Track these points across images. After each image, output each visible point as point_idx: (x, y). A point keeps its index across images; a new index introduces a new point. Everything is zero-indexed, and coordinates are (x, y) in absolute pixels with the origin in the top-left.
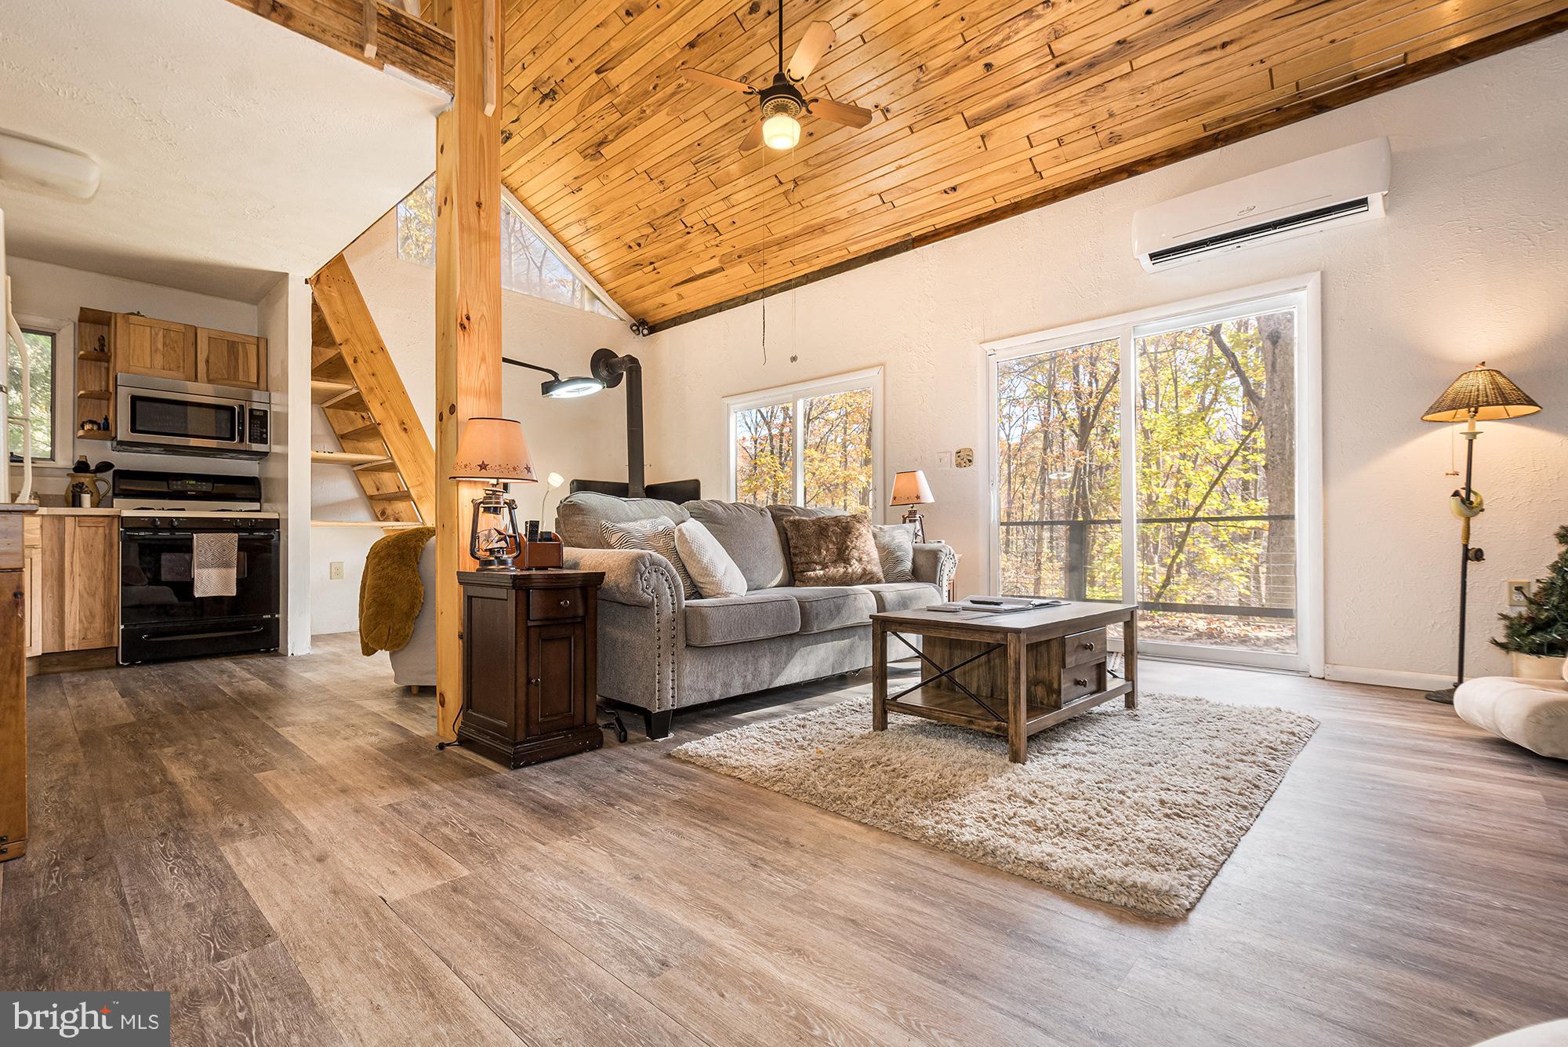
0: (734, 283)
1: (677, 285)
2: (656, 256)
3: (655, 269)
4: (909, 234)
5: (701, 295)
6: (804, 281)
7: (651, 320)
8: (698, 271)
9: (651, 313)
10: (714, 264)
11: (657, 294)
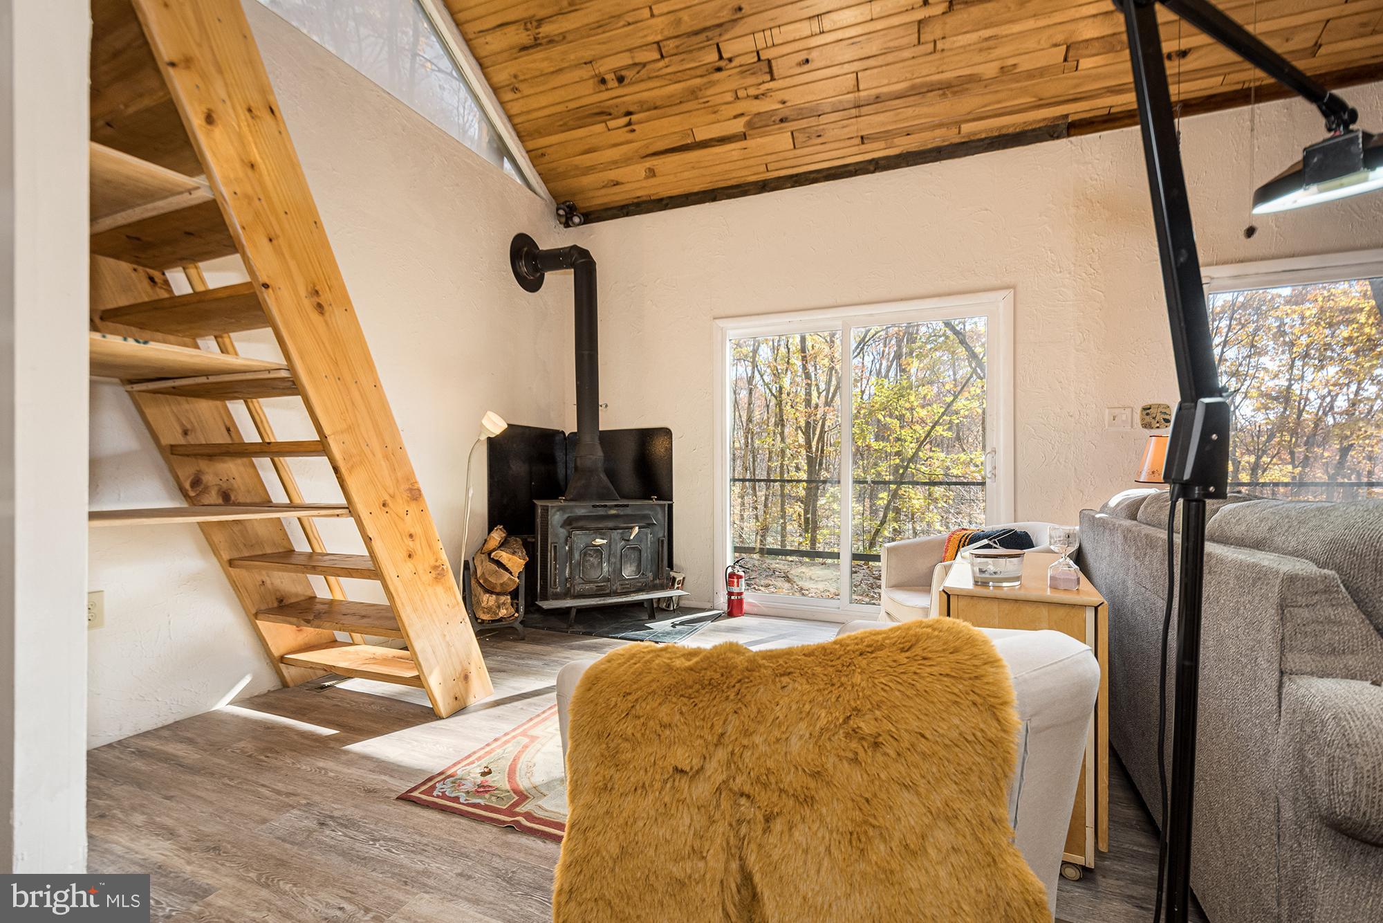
0: (751, 162)
1: (648, 156)
2: (641, 103)
3: (629, 124)
4: (1067, 116)
5: (686, 175)
6: (872, 168)
7: (582, 204)
8: (701, 135)
9: (591, 194)
10: (738, 126)
11: (615, 164)
